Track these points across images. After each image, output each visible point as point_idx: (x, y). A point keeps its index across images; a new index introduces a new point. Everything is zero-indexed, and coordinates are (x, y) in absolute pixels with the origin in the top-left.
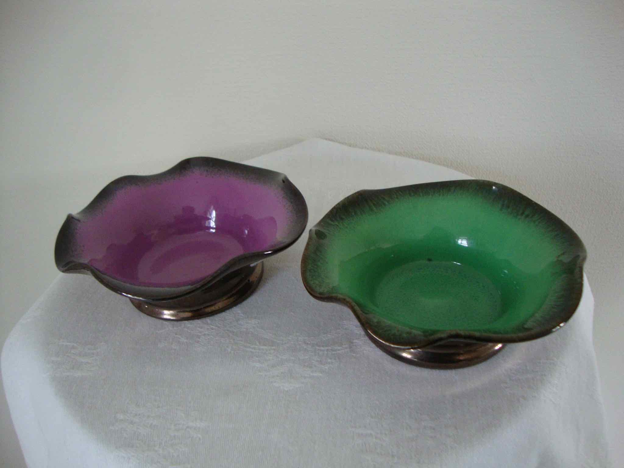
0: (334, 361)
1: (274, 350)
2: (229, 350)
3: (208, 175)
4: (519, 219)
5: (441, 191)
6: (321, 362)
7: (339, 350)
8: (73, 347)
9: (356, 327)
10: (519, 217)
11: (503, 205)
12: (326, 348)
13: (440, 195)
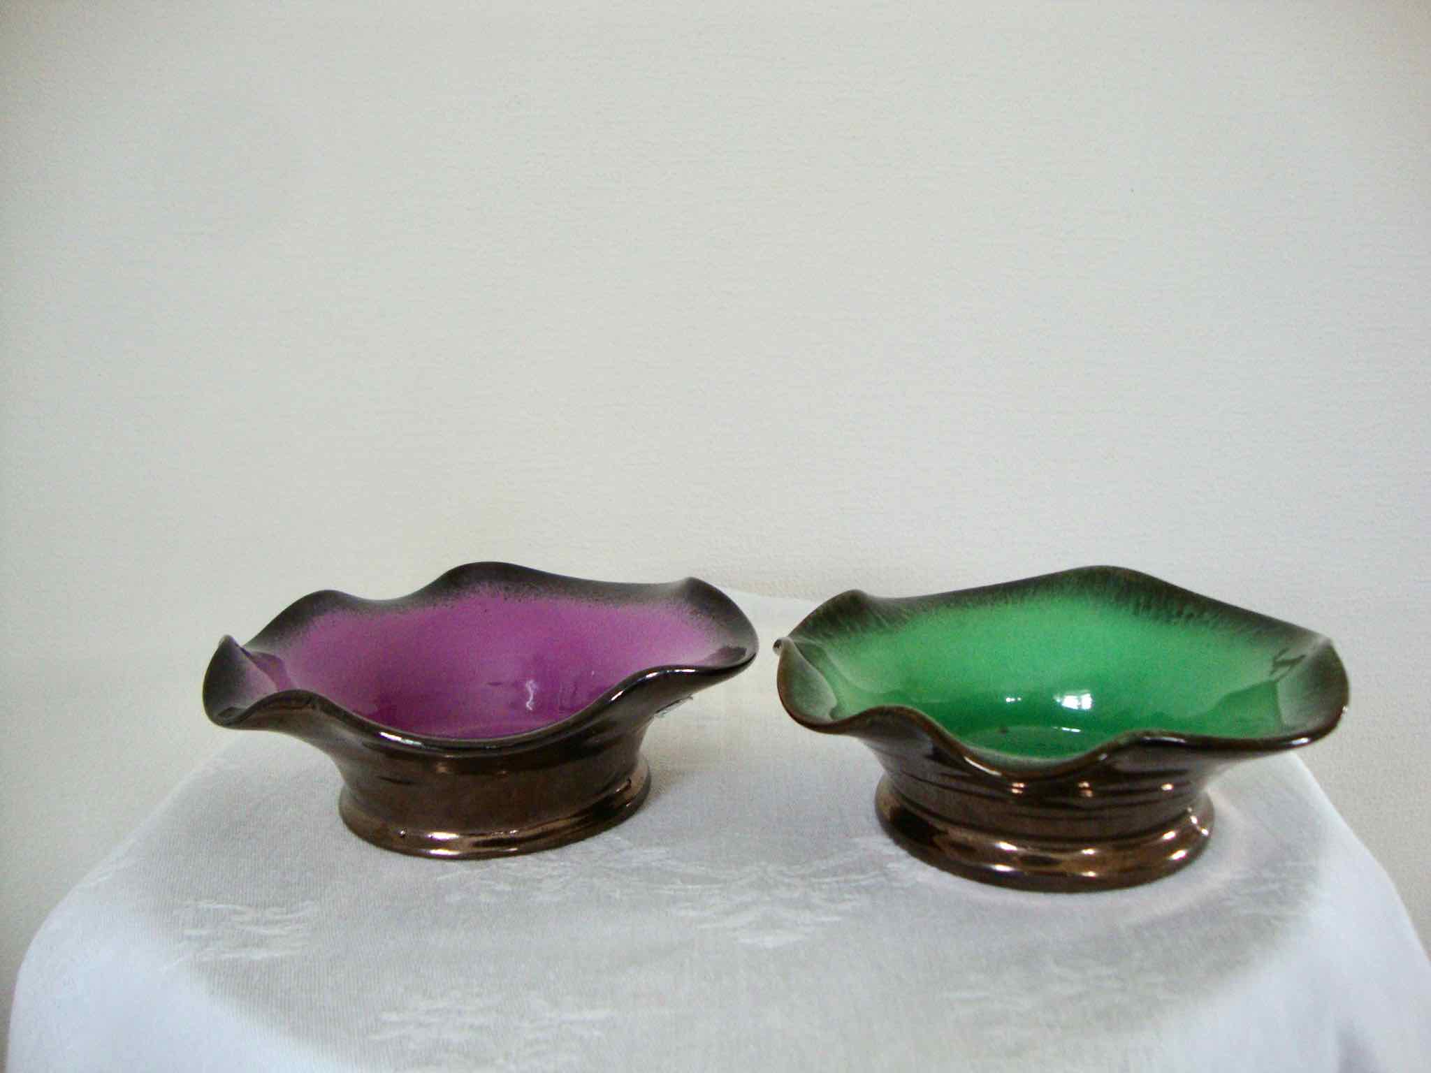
0: (857, 896)
1: (720, 889)
2: (617, 895)
3: (509, 596)
4: (1175, 624)
5: (1008, 596)
6: (832, 901)
7: (862, 880)
8: (235, 912)
9: (886, 844)
10: (1174, 620)
11: (1138, 605)
12: (835, 879)
13: (1006, 603)
